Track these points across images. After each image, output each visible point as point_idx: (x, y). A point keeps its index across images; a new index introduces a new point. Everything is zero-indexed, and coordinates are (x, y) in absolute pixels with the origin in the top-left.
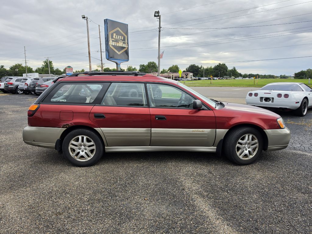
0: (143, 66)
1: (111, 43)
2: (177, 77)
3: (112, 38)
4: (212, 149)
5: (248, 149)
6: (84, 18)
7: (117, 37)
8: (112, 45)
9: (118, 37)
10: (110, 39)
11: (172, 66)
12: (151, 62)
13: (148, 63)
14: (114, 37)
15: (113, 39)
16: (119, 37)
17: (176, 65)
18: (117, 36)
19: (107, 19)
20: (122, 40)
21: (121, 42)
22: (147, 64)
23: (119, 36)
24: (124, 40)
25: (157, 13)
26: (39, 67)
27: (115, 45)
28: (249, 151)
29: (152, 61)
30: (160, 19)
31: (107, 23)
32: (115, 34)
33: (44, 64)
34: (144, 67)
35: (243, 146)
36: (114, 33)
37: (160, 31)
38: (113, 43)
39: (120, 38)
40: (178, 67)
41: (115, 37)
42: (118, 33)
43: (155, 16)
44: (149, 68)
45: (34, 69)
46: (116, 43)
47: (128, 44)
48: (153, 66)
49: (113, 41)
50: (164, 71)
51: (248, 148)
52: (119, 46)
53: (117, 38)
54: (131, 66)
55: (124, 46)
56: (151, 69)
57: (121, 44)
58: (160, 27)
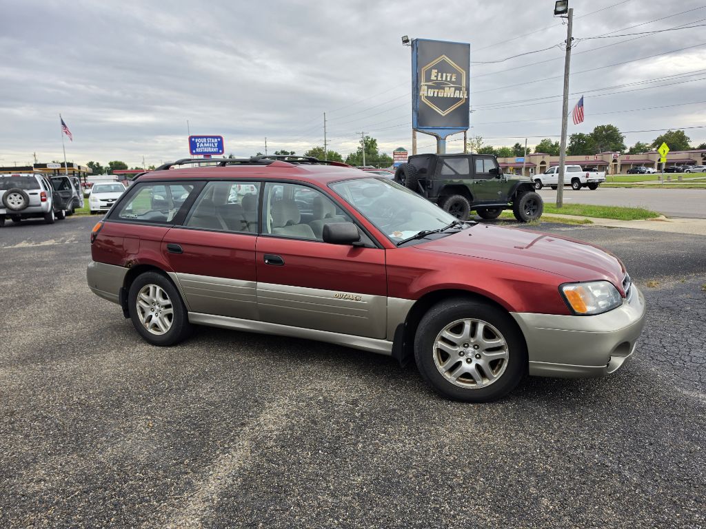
0: (581, 136)
1: (425, 92)
2: (673, 164)
3: (428, 79)
4: (383, 345)
5: (474, 359)
6: (407, 41)
7: (439, 76)
8: (427, 97)
9: (442, 77)
10: (422, 84)
11: (666, 132)
12: (603, 127)
13: (596, 129)
14: (433, 77)
15: (430, 84)
16: (446, 77)
17: (679, 131)
18: (440, 74)
19: (417, 40)
20: (453, 83)
21: (450, 87)
22: (592, 132)
23: (444, 75)
24: (459, 81)
25: (562, 5)
26: (353, 153)
27: (435, 95)
28: (478, 366)
29: (606, 124)
30: (569, 18)
31: (417, 49)
32: (436, 71)
33: (360, 146)
34: (584, 139)
35: (459, 349)
36: (434, 68)
37: (568, 49)
38: (429, 93)
39: (449, 80)
40: (686, 134)
41: (435, 78)
42: (442, 68)
43: (556, 13)
44: (597, 140)
45: (344, 157)
46: (436, 91)
47: (468, 90)
48: (609, 135)
49: (429, 87)
50: (640, 147)
51: (477, 358)
52: (445, 96)
53: (439, 79)
54: (548, 138)
55: (457, 95)
56: (601, 143)
57: (449, 92)
58: (570, 39)
